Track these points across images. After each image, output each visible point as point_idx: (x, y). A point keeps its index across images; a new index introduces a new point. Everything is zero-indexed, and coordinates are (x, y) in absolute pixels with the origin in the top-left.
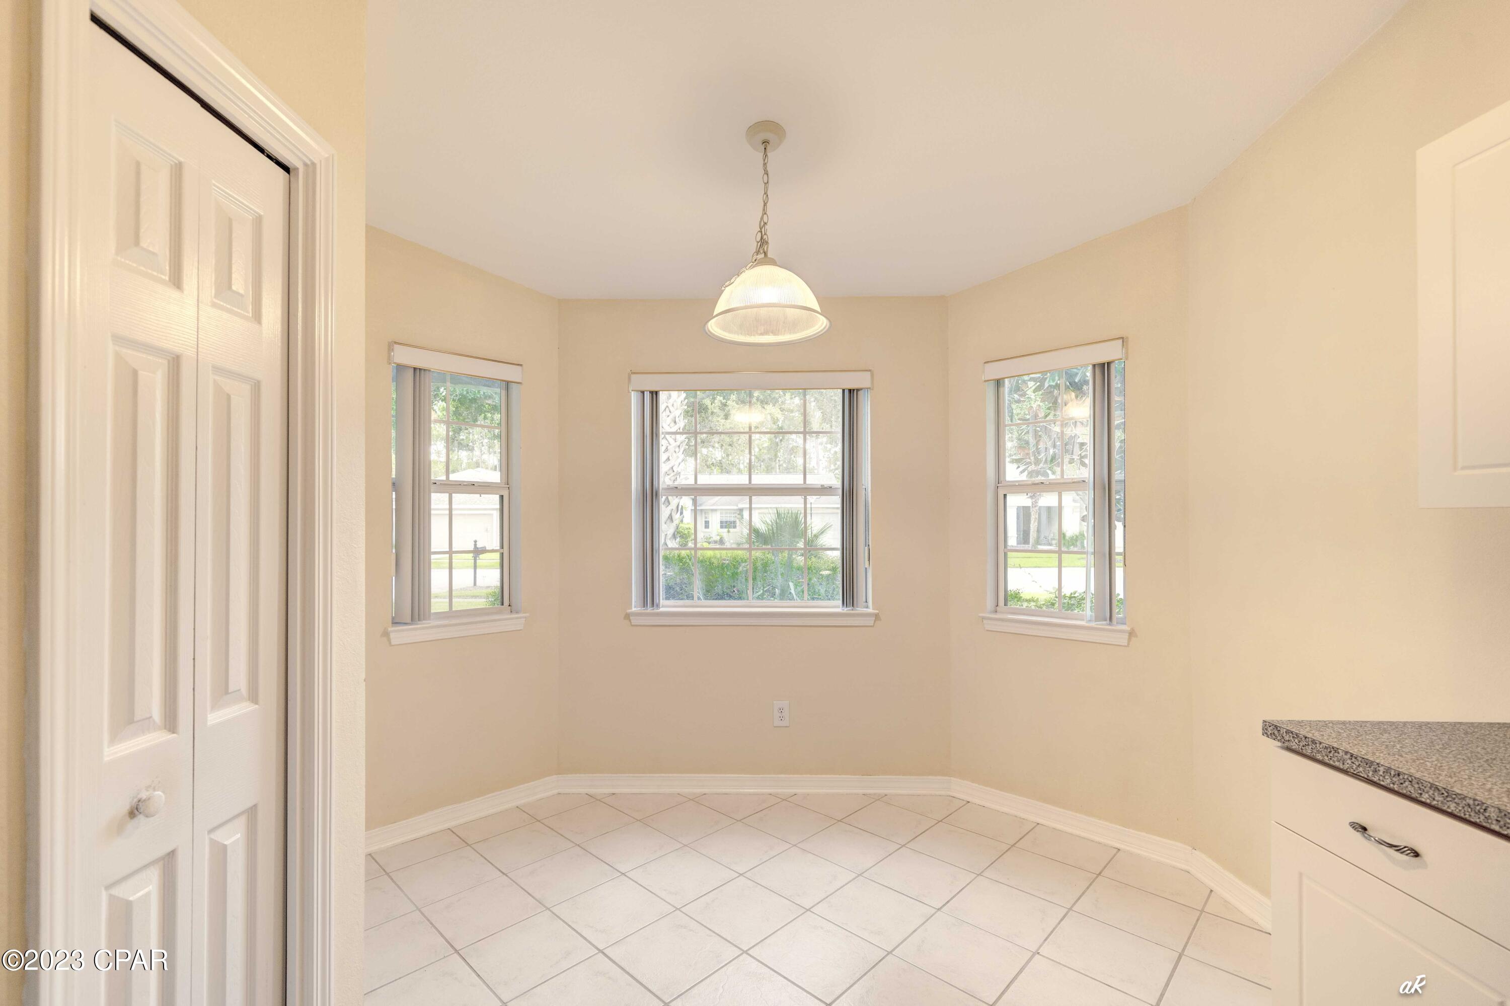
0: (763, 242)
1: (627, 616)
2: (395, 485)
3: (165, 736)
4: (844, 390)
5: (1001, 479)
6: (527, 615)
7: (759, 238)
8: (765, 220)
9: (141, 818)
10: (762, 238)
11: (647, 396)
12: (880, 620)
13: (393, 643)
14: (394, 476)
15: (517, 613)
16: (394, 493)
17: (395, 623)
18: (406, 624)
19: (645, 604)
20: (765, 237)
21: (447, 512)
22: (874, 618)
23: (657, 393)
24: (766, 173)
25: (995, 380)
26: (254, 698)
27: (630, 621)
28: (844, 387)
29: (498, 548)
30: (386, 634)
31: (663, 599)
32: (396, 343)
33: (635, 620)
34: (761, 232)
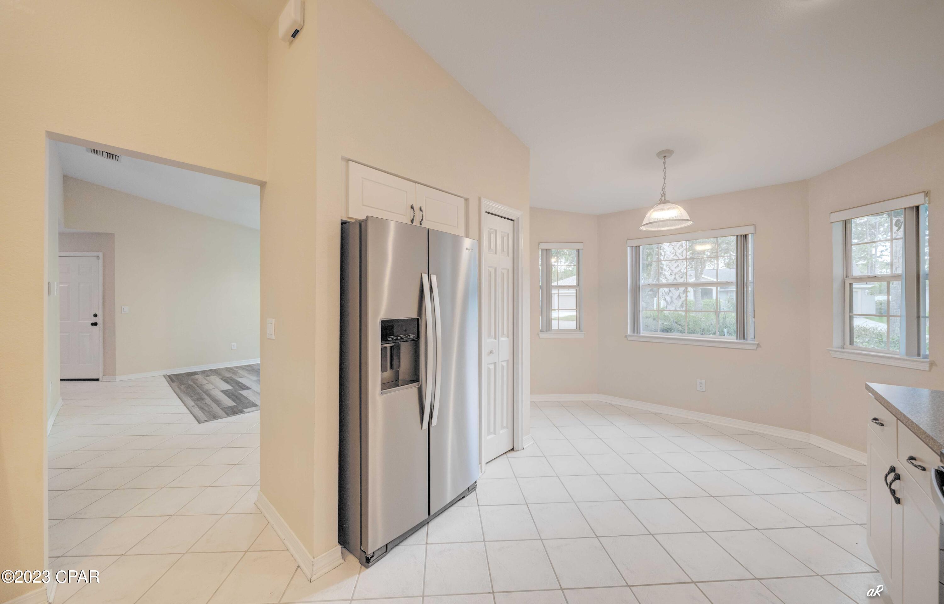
0: (664, 195)
1: (626, 336)
2: (541, 287)
3: (494, 340)
4: (737, 236)
5: (849, 274)
6: (585, 333)
7: (662, 193)
8: (665, 186)
9: (492, 354)
10: (663, 193)
11: (635, 248)
12: (760, 347)
13: (540, 337)
14: (540, 284)
15: (582, 332)
16: (540, 290)
17: (541, 331)
18: (544, 332)
19: (634, 332)
20: (665, 192)
21: (575, 294)
22: (756, 346)
23: (639, 246)
24: (665, 168)
25: (843, 221)
26: (508, 337)
27: (627, 338)
28: (737, 234)
29: (575, 308)
30: (538, 334)
31: (643, 330)
32: (541, 242)
33: (629, 338)
34: (663, 191)
